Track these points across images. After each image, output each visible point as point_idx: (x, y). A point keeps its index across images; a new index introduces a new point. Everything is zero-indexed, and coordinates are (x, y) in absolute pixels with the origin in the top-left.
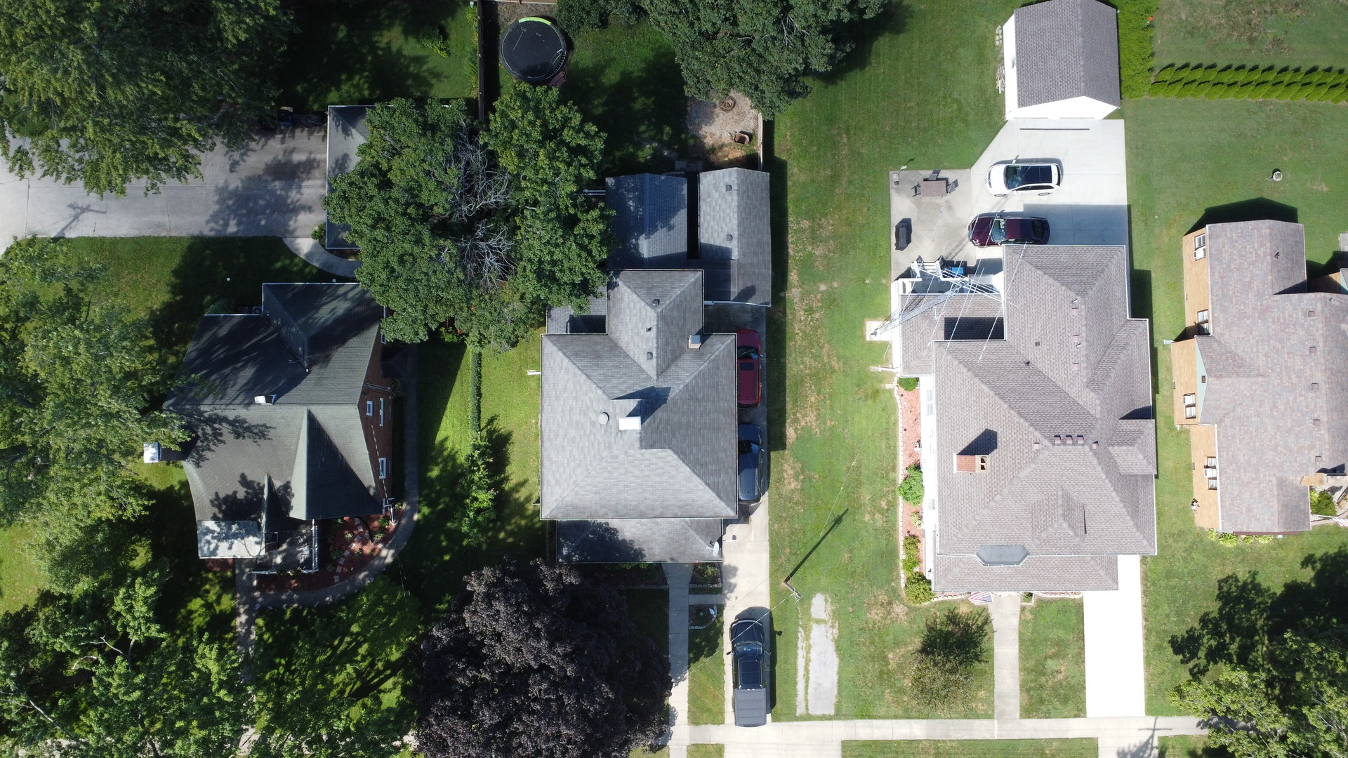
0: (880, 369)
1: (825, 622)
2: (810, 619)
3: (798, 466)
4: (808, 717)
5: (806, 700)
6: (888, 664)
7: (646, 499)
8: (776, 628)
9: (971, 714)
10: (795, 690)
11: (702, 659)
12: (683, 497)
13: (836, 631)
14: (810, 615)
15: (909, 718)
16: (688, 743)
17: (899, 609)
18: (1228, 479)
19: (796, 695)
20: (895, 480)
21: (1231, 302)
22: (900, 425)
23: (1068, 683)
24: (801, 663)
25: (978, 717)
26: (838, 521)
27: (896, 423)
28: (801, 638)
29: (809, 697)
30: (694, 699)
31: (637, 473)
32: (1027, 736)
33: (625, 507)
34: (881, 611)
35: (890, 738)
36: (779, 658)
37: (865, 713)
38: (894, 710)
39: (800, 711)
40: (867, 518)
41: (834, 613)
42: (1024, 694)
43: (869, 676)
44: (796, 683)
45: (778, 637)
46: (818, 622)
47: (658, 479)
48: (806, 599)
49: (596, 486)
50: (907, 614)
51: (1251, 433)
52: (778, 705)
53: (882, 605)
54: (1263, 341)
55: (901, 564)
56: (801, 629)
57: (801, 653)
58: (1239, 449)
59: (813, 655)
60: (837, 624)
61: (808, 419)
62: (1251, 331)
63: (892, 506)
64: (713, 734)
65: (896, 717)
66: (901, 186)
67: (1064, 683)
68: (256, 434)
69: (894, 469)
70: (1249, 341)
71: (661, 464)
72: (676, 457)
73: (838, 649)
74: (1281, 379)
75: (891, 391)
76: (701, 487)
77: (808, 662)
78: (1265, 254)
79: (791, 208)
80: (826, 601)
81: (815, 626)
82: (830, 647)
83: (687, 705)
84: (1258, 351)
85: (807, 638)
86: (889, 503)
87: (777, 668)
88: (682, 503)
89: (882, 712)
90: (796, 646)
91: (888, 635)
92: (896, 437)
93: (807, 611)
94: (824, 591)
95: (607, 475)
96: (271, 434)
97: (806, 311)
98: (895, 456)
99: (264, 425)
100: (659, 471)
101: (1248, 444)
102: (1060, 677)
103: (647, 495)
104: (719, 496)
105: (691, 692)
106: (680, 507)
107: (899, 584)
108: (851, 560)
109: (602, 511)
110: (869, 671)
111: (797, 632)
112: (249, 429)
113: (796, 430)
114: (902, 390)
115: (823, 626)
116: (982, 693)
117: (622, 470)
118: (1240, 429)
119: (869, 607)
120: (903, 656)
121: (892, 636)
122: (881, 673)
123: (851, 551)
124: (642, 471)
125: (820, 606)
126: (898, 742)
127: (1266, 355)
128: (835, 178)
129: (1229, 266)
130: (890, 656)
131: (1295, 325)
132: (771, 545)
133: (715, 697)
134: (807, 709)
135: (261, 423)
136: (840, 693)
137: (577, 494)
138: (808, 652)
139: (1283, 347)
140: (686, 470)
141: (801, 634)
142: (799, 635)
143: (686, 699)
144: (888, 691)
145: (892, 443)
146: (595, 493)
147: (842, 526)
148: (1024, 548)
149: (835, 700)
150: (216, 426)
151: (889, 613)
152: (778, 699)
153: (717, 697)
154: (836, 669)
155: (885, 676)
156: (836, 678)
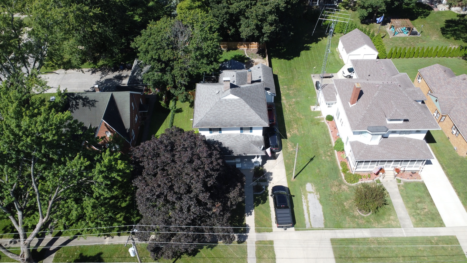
0: (318, 117)
1: (313, 193)
2: (306, 191)
3: (293, 144)
4: (312, 229)
5: (310, 222)
6: (345, 207)
7: (233, 119)
8: (292, 194)
9: (389, 226)
10: (304, 218)
11: (260, 205)
12: (247, 118)
13: (318, 196)
14: (306, 190)
15: (360, 228)
16: (255, 240)
17: (344, 187)
18: (461, 127)
19: (305, 220)
20: (332, 146)
21: (436, 84)
22: (330, 130)
23: (431, 213)
24: (305, 208)
25: (393, 227)
26: (312, 159)
27: (328, 130)
28: (303, 199)
29: (311, 221)
30: (257, 222)
31: (230, 108)
32: (421, 235)
33: (225, 122)
34: (337, 188)
35: (353, 237)
36: (295, 205)
37: (339, 226)
38: (352, 225)
39: (308, 226)
40: (323, 158)
41: (316, 190)
42: (412, 217)
43: (337, 212)
44: (304, 215)
45: (293, 198)
46: (310, 192)
47: (237, 111)
48: (303, 185)
49: (214, 114)
50: (348, 188)
51: (463, 113)
52: (297, 224)
53: (337, 186)
54: (452, 90)
55: (341, 171)
56: (303, 195)
57: (304, 204)
58: (461, 118)
59: (310, 204)
60: (318, 193)
61: (294, 131)
62: (447, 89)
63: (333, 154)
64: (268, 236)
65: (354, 228)
66: (315, 77)
67: (429, 213)
68: (91, 104)
69: (331, 143)
70: (447, 91)
71: (239, 105)
72: (244, 101)
73: (321, 202)
74: (464, 97)
75: (324, 123)
76: (254, 114)
77: (308, 207)
78: (441, 71)
79: (280, 84)
80: (312, 186)
81: (309, 194)
82: (318, 202)
83: (254, 224)
84: (452, 92)
85: (306, 198)
86: (331, 153)
87: (294, 209)
88: (247, 121)
89: (347, 225)
90: (302, 202)
91: (342, 196)
92: (329, 134)
93: (304, 189)
94: (311, 182)
95: (218, 109)
96: (96, 104)
97: (289, 105)
98: (330, 139)
99: (95, 101)
100: (238, 107)
101: (463, 116)
102: (426, 210)
103: (233, 117)
104: (261, 118)
105: (256, 218)
106: (246, 122)
107: (342, 178)
108: (320, 171)
109: (216, 124)
110: (336, 210)
111: (301, 197)
112: (88, 102)
113: (290, 134)
114: (328, 121)
115: (312, 194)
116: (392, 217)
117: (224, 107)
118: (458, 113)
119: (331, 187)
120: (351, 203)
121: (344, 197)
122: (342, 210)
123: (319, 169)
124: (231, 107)
125: (309, 187)
126: (358, 239)
127: (455, 92)
128: (293, 78)
129: (430, 76)
130: (345, 204)
131: (461, 83)
132: (286, 166)
133: (267, 220)
134: (311, 225)
135: (93, 99)
136: (325, 219)
137: (207, 117)
138: (307, 204)
139: (460, 89)
140: (248, 106)
141: (303, 197)
142: (302, 197)
143: (254, 222)
144: (347, 217)
145: (328, 136)
146: (214, 117)
147: (313, 161)
148: (386, 127)
149: (323, 222)
150: (78, 101)
151: (340, 188)
152: (296, 221)
153: (268, 220)
154: (321, 210)
155: (344, 212)
156: (322, 213)
